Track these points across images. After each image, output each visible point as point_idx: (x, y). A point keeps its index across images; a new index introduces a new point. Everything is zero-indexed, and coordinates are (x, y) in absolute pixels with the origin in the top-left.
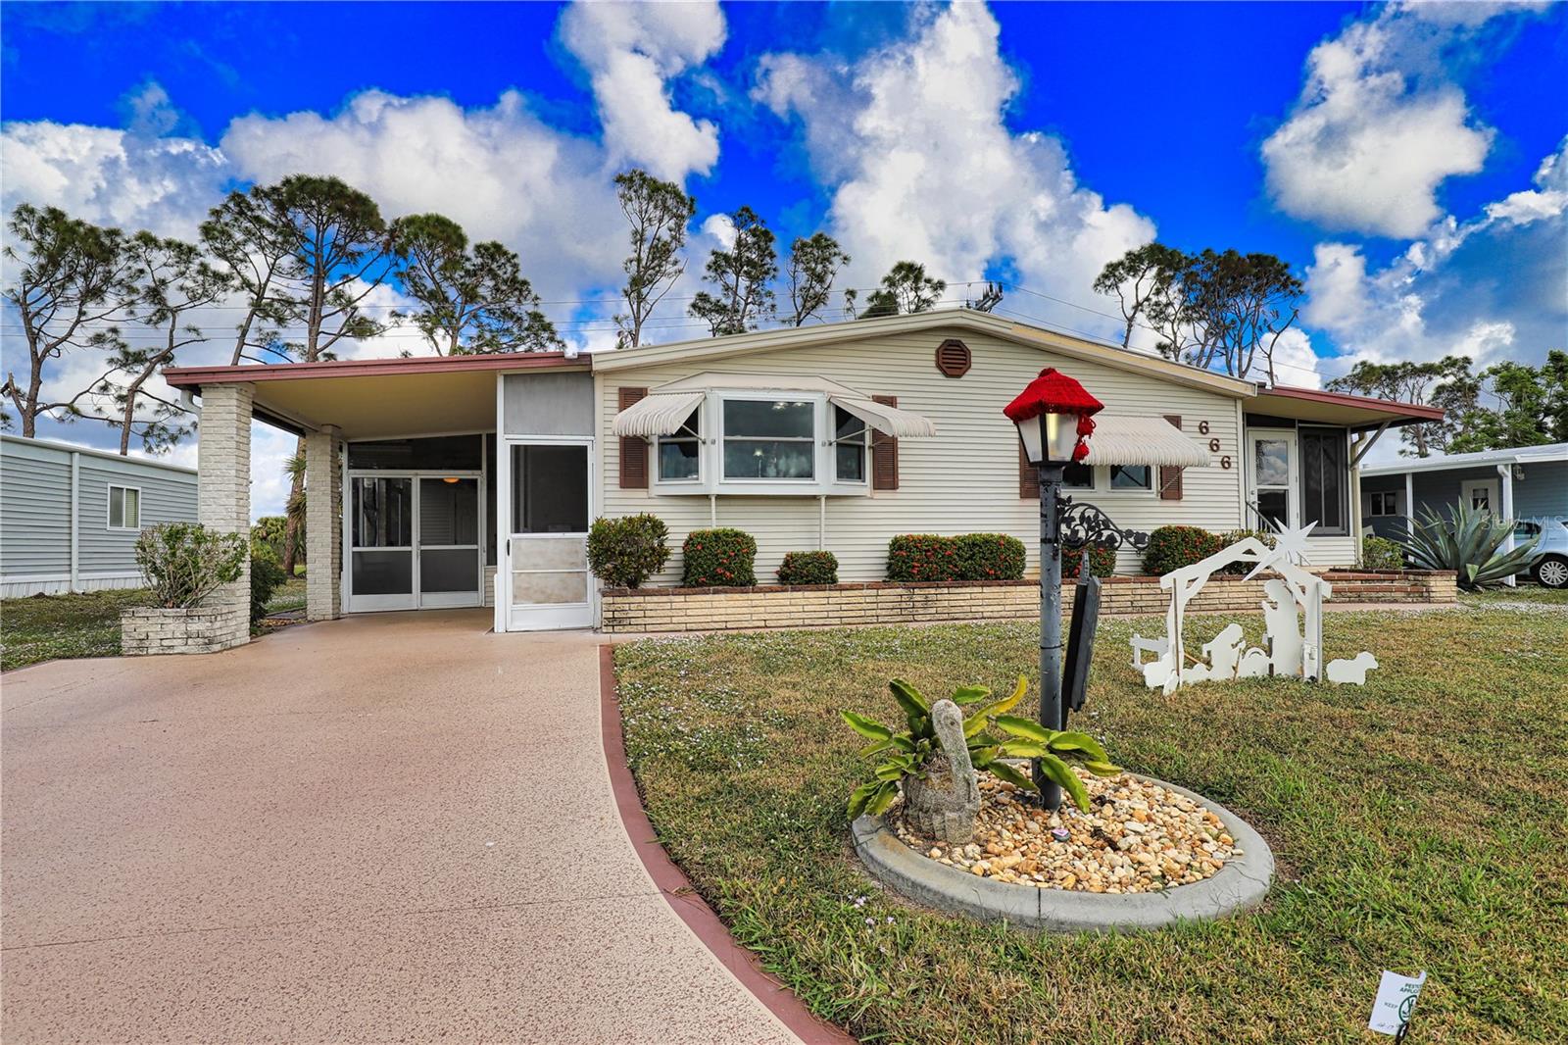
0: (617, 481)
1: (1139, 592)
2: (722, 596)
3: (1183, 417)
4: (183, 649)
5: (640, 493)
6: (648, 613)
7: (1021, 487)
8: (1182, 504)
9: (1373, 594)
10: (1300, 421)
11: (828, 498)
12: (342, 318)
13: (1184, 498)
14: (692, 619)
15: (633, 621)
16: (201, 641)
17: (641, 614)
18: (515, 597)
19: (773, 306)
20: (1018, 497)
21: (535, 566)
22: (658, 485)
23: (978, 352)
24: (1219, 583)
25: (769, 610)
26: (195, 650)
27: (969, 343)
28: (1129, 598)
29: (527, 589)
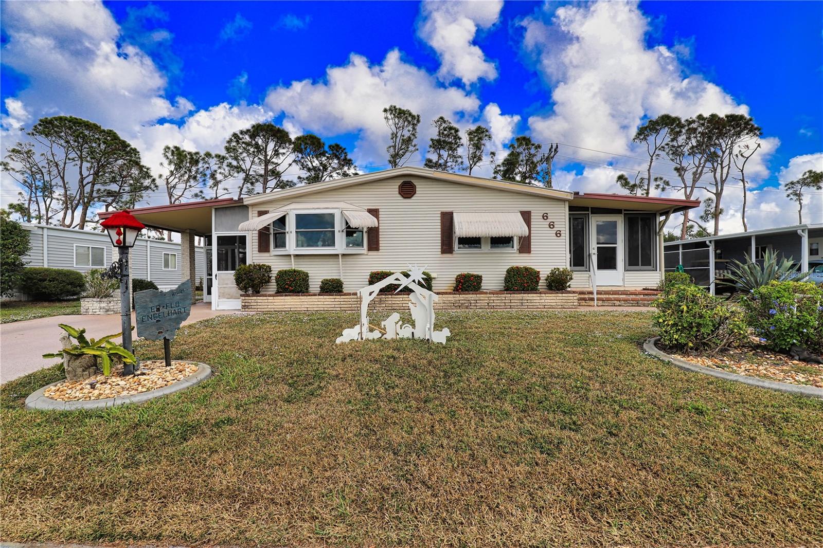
0: (257, 250)
1: (492, 298)
2: (289, 297)
3: (532, 212)
4: (99, 313)
5: (266, 254)
6: (259, 304)
7: (442, 248)
8: (531, 255)
9: (646, 302)
10: (625, 210)
11: (343, 255)
12: (275, 181)
13: (532, 252)
14: (276, 307)
15: (253, 307)
16: (104, 310)
17: (256, 304)
18: (219, 296)
19: (462, 162)
20: (440, 253)
21: (227, 284)
22: (274, 251)
23: (420, 187)
24: (539, 295)
25: (309, 303)
26: (102, 313)
27: (415, 182)
28: (486, 301)
29: (223, 293)
